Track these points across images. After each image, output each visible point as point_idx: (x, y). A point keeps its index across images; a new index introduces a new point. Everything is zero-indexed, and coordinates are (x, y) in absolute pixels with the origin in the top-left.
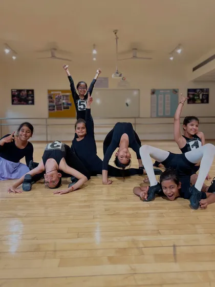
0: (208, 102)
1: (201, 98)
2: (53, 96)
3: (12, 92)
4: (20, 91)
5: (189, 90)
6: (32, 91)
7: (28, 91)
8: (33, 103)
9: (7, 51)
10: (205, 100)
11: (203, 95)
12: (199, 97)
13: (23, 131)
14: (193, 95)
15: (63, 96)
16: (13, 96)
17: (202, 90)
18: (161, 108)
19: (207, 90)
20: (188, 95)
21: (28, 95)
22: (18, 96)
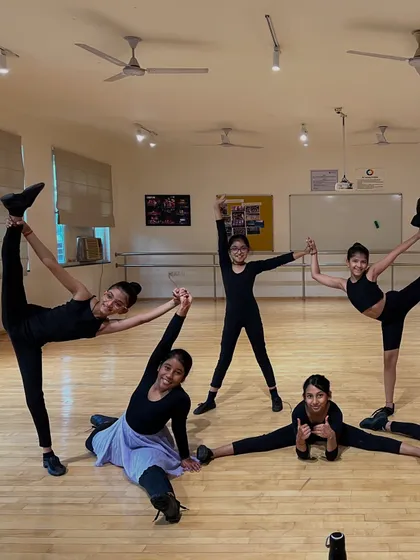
2: (227, 208)
3: (147, 200)
4: (162, 198)
6: (187, 198)
7: (178, 198)
8: (188, 223)
9: (140, 138)
13: (168, 369)
15: (248, 207)
16: (149, 209)
21: (177, 207)
22: (159, 208)
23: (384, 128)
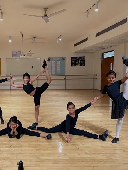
0: (84, 65)
1: (80, 63)
5: (72, 58)
10: (83, 64)
11: (81, 61)
12: (79, 62)
14: (75, 61)
17: (81, 58)
18: (54, 69)
19: (84, 58)
20: (72, 61)
23: (35, 38)
